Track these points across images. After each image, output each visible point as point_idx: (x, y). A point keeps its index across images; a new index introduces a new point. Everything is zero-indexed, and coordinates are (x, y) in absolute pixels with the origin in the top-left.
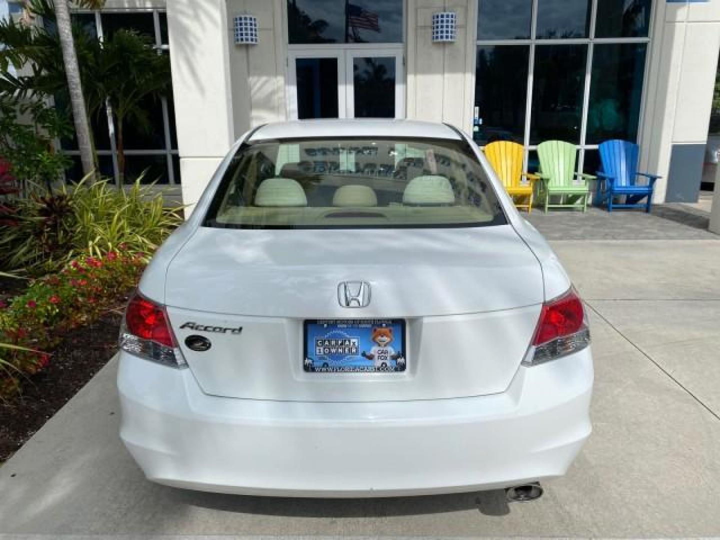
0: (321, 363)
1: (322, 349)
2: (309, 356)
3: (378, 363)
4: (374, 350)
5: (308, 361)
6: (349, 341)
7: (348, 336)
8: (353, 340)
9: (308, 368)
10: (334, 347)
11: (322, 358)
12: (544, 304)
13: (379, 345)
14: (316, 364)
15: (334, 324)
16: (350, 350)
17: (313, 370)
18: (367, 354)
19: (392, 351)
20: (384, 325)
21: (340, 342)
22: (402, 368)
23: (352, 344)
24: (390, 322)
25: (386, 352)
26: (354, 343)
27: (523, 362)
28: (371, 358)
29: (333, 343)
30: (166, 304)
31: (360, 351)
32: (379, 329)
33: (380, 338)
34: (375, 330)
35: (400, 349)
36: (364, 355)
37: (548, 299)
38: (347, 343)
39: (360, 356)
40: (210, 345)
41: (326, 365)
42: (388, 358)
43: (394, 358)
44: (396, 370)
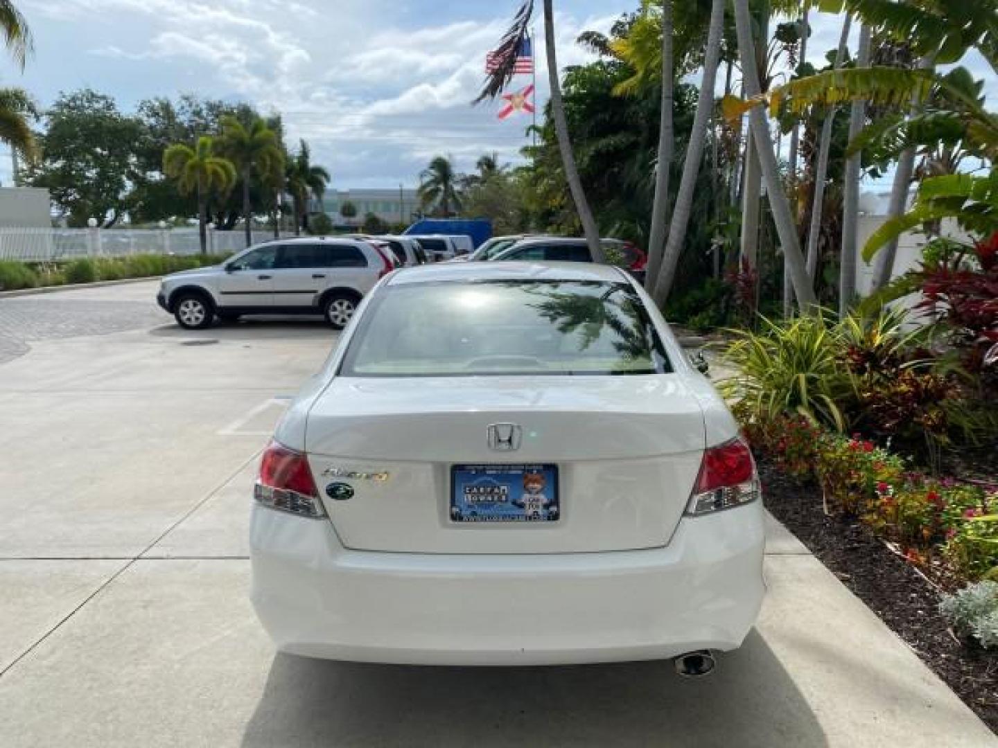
0: (469, 512)
1: (470, 496)
2: (457, 504)
3: (530, 512)
4: (525, 498)
5: (455, 510)
6: (499, 488)
7: (498, 484)
8: (502, 488)
9: (456, 517)
10: (482, 494)
11: (469, 506)
12: (706, 450)
13: (530, 493)
14: (463, 513)
15: (481, 469)
16: (499, 499)
17: (461, 519)
18: (519, 502)
19: (543, 499)
20: (535, 472)
21: (489, 489)
22: (555, 517)
23: (501, 491)
24: (541, 468)
25: (538, 500)
26: (504, 490)
27: (685, 513)
28: (521, 506)
29: (482, 490)
30: (308, 450)
31: (510, 498)
32: (530, 476)
33: (531, 485)
34: (526, 477)
35: (552, 497)
36: (514, 503)
37: (709, 446)
38: (496, 490)
39: (509, 504)
40: (353, 493)
41: (474, 514)
42: (541, 507)
43: (546, 506)
44: (549, 519)
